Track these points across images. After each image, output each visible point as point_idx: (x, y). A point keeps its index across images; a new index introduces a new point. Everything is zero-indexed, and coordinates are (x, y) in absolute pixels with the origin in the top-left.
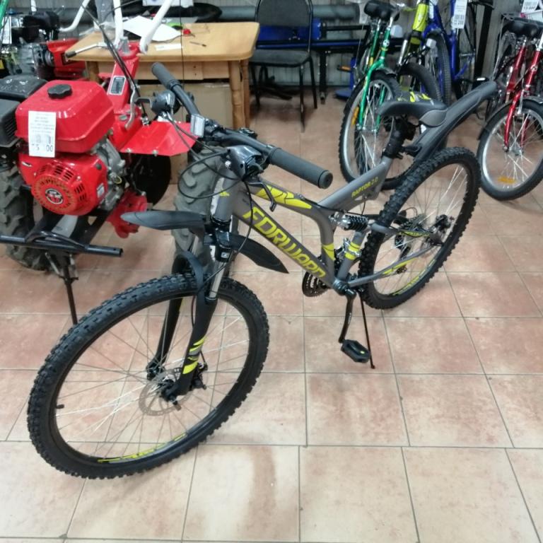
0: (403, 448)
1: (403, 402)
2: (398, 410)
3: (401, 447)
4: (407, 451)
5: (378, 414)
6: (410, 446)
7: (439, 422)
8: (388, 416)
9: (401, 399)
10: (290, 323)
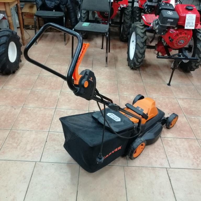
0: (37, 162)
1: (46, 143)
2: (43, 146)
3: (36, 162)
4: (38, 164)
5: (33, 148)
6: (40, 162)
7: (57, 152)
8: (36, 149)
9: (46, 142)
10: (15, 109)
